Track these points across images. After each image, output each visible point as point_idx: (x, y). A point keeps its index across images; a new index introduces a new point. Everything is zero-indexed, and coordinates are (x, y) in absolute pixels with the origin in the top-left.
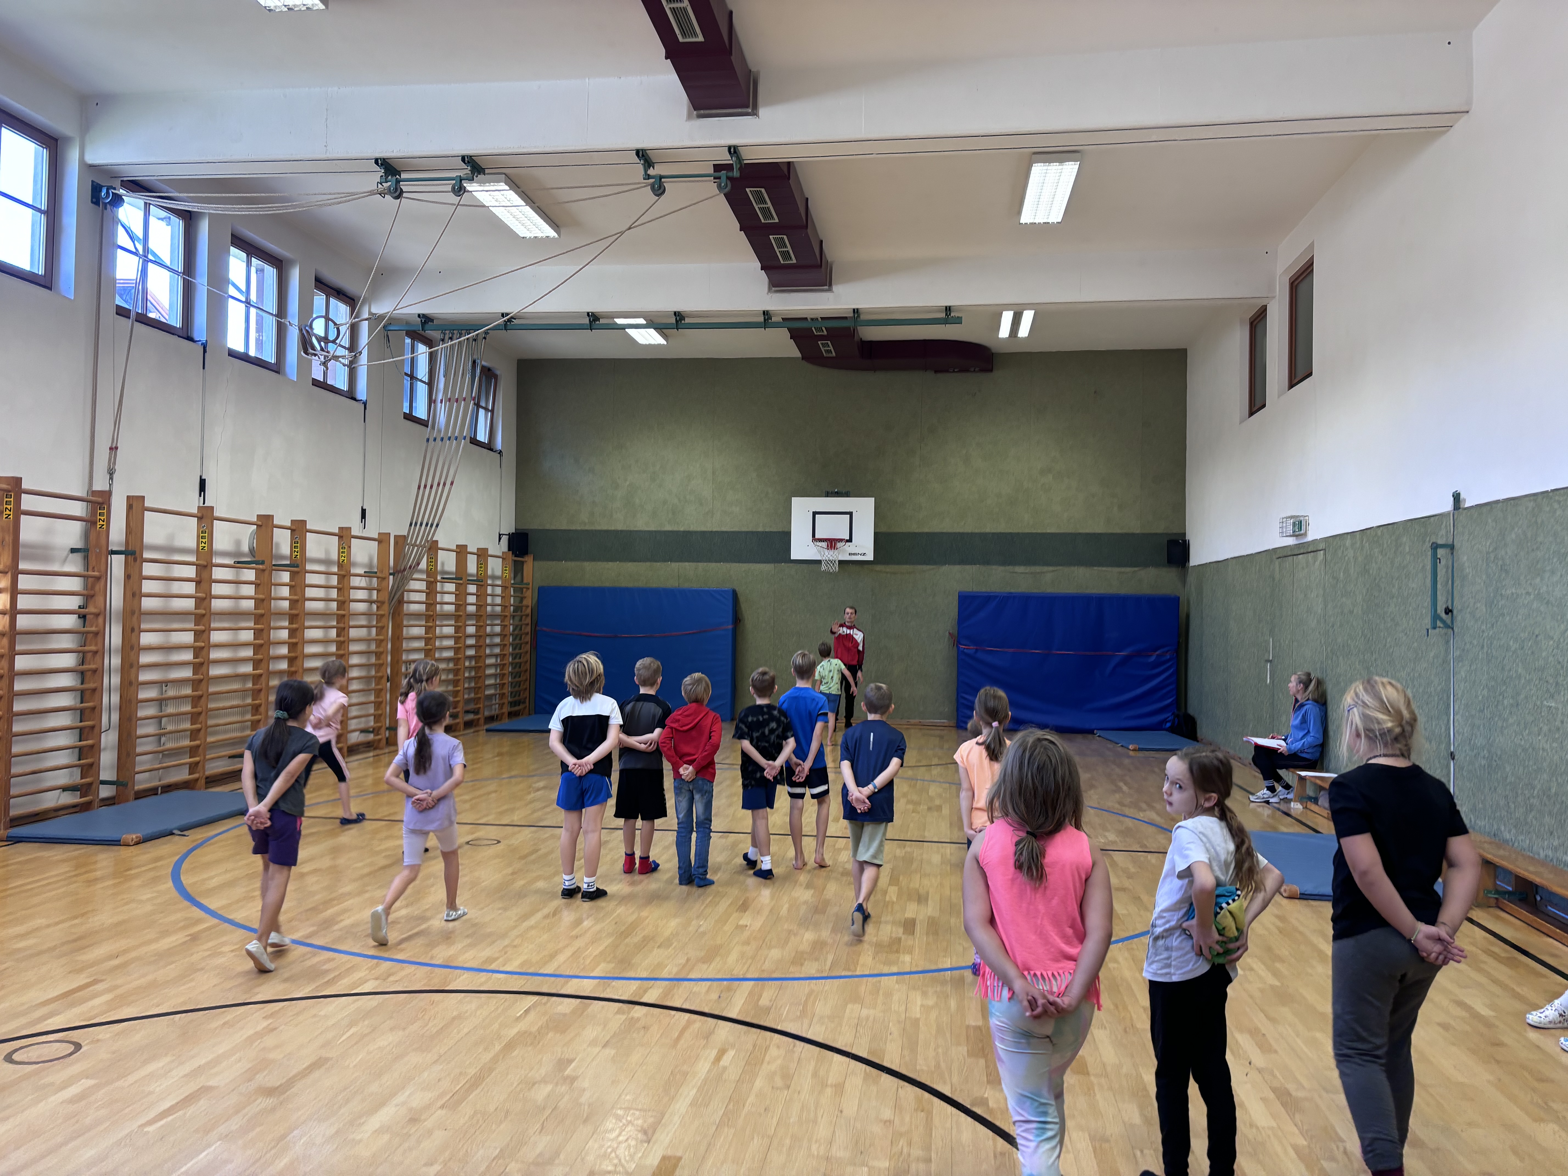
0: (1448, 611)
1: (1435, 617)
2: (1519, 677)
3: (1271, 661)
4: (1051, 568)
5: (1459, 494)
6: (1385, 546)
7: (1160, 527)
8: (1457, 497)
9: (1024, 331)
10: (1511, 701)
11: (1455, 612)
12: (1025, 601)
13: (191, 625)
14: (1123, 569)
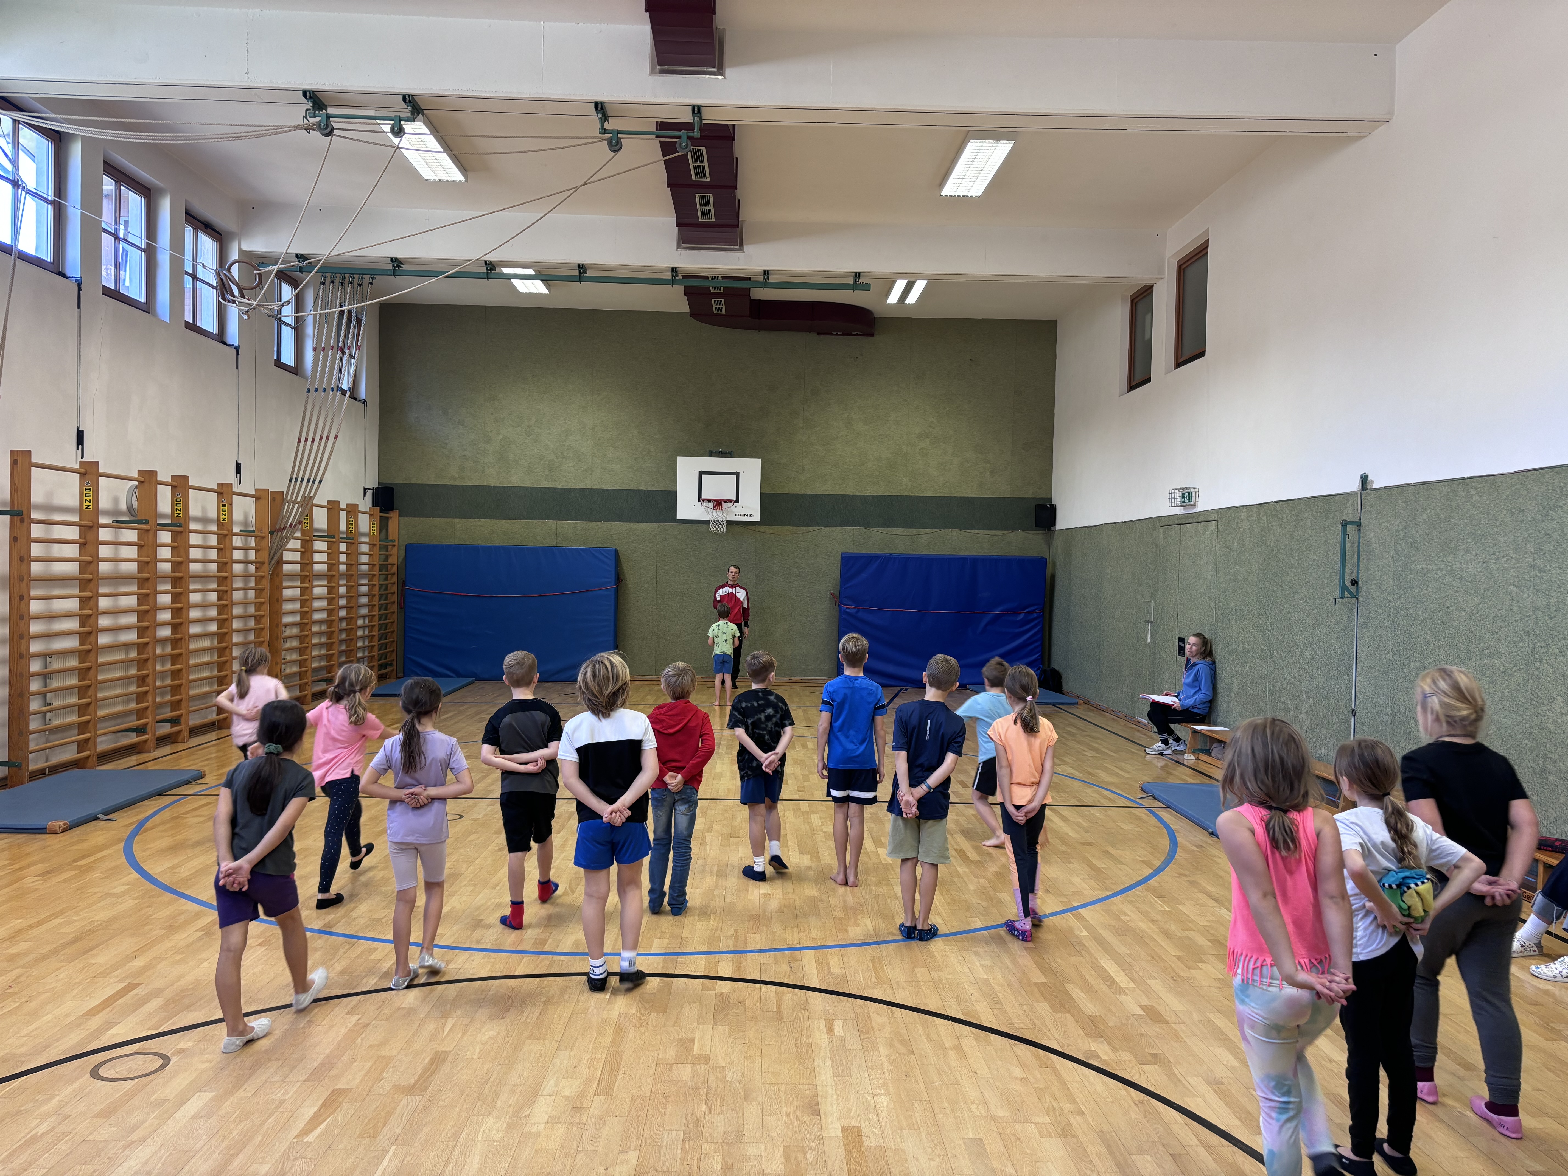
0: (1354, 582)
1: (1344, 588)
2: (1427, 644)
3: (1151, 622)
4: (927, 531)
5: (1366, 476)
6: (1285, 520)
7: (1029, 492)
8: (1364, 479)
9: (912, 299)
10: (1418, 664)
11: (1360, 583)
12: (905, 561)
13: (76, 591)
14: (994, 532)
